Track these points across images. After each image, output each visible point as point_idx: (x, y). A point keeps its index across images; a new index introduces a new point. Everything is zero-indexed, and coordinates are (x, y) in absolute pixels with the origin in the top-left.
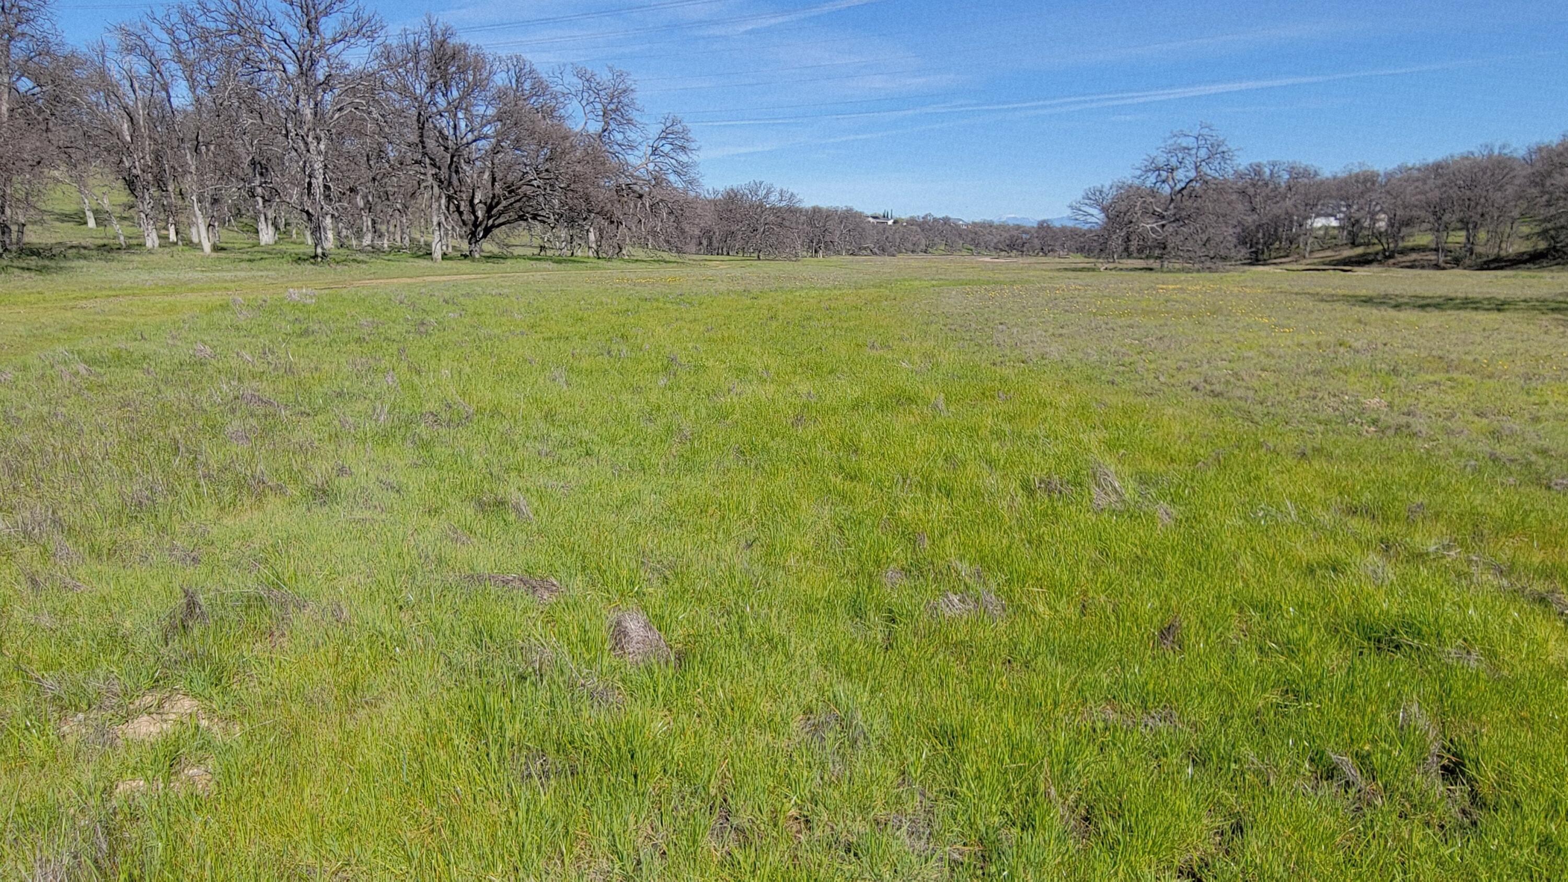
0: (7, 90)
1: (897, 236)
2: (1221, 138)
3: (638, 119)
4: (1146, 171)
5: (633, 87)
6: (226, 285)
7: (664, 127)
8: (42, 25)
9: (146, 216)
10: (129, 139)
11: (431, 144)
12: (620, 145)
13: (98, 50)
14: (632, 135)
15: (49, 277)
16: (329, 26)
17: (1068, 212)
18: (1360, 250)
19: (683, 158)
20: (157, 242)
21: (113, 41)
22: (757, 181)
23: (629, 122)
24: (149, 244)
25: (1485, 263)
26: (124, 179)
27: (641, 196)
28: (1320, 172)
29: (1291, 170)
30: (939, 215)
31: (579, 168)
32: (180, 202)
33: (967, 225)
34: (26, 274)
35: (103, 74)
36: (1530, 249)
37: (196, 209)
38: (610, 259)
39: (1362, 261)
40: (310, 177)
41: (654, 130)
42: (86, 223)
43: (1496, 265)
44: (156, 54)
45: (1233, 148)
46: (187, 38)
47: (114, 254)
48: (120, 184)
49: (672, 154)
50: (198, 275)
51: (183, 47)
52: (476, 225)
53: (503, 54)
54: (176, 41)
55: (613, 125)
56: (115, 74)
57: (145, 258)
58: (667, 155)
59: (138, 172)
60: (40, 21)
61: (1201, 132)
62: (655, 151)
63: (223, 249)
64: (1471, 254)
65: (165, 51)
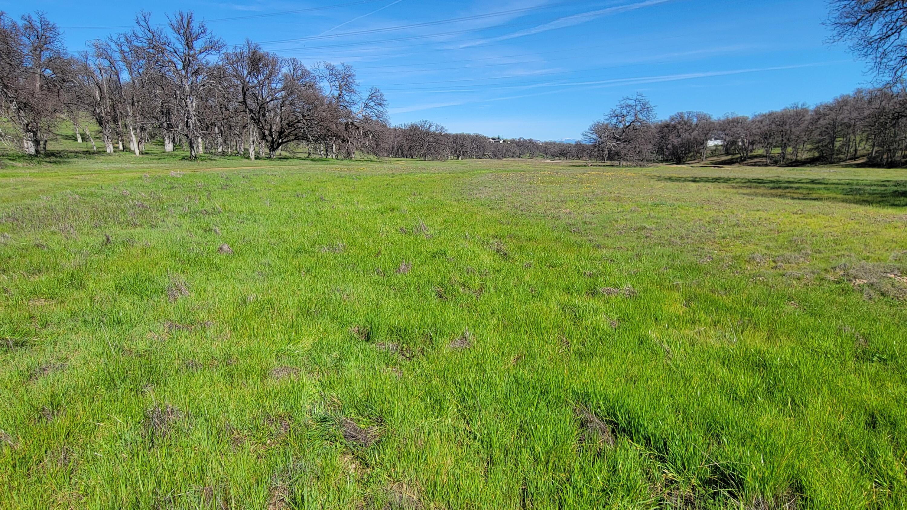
0: (39, 76)
1: (504, 149)
2: (647, 101)
3: (357, 90)
4: (611, 117)
5: (354, 73)
6: (144, 170)
7: (370, 94)
8: (57, 45)
9: (107, 137)
10: (99, 98)
11: (249, 102)
12: (347, 102)
13: (84, 55)
14: (355, 97)
15: (60, 166)
16: (198, 45)
17: (582, 137)
18: (729, 157)
19: (381, 109)
20: (112, 150)
21: (91, 51)
22: (424, 120)
23: (353, 91)
24: (108, 151)
25: (789, 163)
26: (97, 119)
27: (358, 128)
28: (712, 117)
29: (698, 116)
30: (527, 138)
31: (324, 114)
32: (125, 130)
33: (542, 143)
34: (49, 165)
35: (86, 68)
36: (811, 157)
37: (132, 133)
38: (342, 159)
39: (730, 163)
40: (188, 118)
41: (365, 95)
42: (76, 140)
43: (795, 164)
44: (113, 58)
45: (652, 106)
46: (128, 50)
47: (91, 156)
48: (95, 121)
49: (375, 107)
50: (131, 166)
51: (126, 54)
52: (272, 142)
53: (286, 57)
54: (122, 52)
55: (344, 92)
56: (92, 67)
57: (106, 158)
58: (372, 107)
59: (104, 115)
60: (56, 43)
61: (637, 98)
62: (366, 105)
63: (147, 153)
64: (784, 159)
65: (117, 56)
